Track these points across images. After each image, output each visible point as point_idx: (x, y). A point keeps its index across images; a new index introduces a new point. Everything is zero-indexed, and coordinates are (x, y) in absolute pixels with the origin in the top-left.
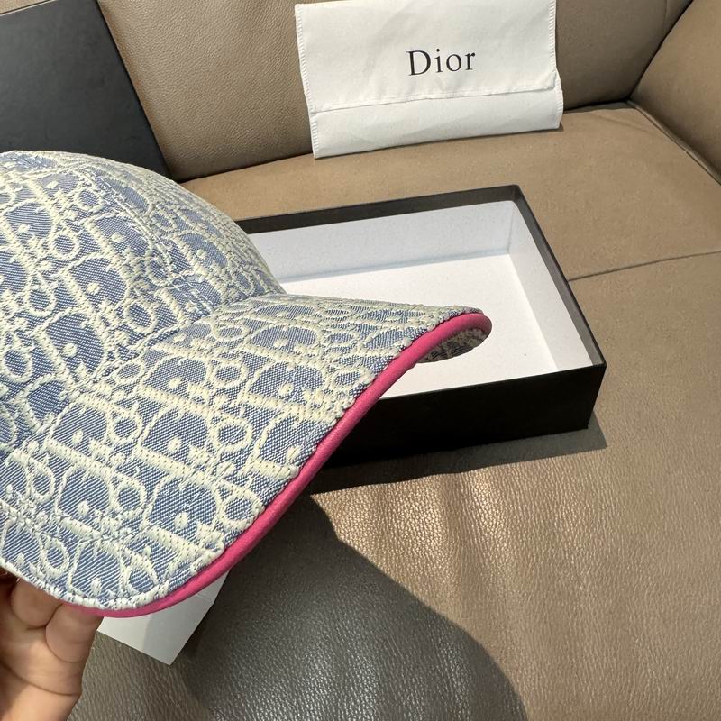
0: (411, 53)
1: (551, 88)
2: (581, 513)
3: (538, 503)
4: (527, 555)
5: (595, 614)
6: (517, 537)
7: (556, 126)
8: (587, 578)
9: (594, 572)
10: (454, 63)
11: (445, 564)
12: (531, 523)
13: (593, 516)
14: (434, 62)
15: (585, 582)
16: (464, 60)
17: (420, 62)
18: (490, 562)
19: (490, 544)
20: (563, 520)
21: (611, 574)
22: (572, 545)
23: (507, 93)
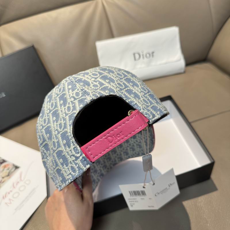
0: (134, 54)
1: (180, 60)
7: (182, 71)
9: (212, 219)
10: (148, 55)
14: (142, 56)
15: (209, 223)
16: (151, 54)
17: (137, 56)
23: (166, 63)
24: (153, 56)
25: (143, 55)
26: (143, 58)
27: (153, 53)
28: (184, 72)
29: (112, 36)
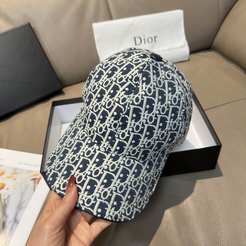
0: (135, 38)
1: (184, 46)
2: (217, 193)
3: (201, 191)
4: (199, 210)
5: (226, 228)
6: (195, 204)
7: (187, 59)
8: (222, 216)
9: (224, 213)
10: (150, 40)
11: (171, 216)
12: (200, 198)
13: (221, 194)
14: (143, 41)
15: (221, 217)
16: (153, 39)
17: (138, 41)
18: (186, 214)
19: (186, 207)
20: (211, 196)
21: (230, 214)
22: (215, 204)
23: (169, 50)
24: (155, 41)
25: (144, 39)
26: (145, 43)
27: (155, 37)
28: (189, 60)
29: (110, 17)
